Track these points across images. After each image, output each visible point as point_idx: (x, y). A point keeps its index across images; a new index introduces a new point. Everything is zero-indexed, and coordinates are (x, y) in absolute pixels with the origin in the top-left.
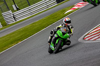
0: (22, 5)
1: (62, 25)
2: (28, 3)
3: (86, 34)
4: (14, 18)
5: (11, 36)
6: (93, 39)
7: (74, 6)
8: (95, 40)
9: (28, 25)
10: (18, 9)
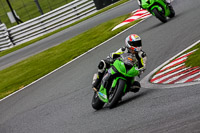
0: (27, 12)
1: (123, 50)
2: (38, 10)
3: (155, 70)
4: (11, 38)
5: (5, 74)
6: (168, 82)
7: (130, 15)
8: (173, 83)
9: (39, 54)
10: (18, 21)
